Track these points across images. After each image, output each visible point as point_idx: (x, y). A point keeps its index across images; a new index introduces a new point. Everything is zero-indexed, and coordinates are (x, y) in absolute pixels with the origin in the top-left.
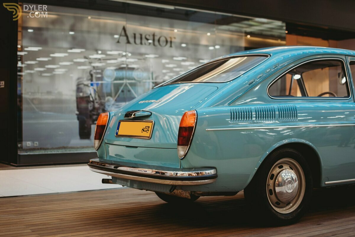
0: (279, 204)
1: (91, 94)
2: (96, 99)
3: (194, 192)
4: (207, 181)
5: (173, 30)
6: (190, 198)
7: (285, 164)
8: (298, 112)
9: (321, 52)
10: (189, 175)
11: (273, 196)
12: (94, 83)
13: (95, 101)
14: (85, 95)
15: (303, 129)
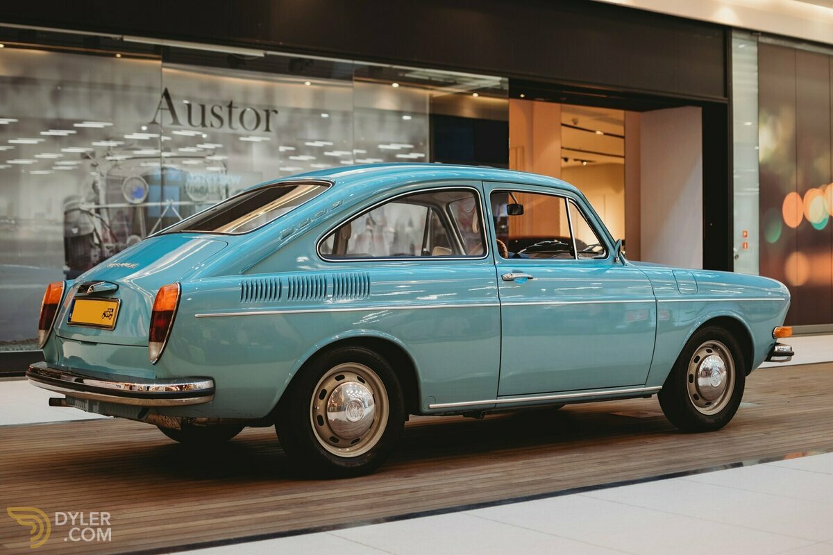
0: (335, 440)
1: (95, 230)
2: (106, 240)
3: (191, 419)
4: (197, 398)
5: (303, 83)
6: (180, 429)
7: (349, 373)
8: (372, 283)
9: (432, 177)
10: (167, 389)
11: (324, 428)
12: (102, 208)
13: (105, 245)
14: (84, 233)
15: (384, 313)
